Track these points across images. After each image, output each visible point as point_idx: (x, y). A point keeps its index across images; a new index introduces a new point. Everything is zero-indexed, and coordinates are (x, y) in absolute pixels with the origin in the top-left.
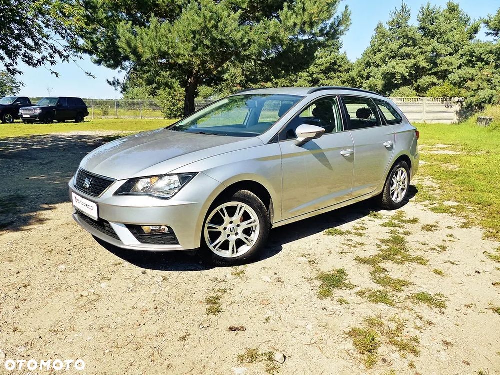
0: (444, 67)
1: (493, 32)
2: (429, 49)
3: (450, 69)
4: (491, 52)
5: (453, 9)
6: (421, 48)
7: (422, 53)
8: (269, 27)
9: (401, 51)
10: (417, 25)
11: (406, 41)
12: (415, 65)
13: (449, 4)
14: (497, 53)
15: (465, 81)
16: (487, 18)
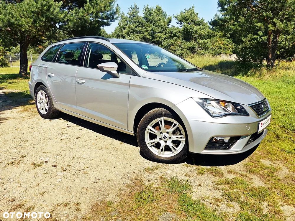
0: (158, 39)
1: (179, 23)
2: (150, 29)
3: (161, 40)
4: (179, 32)
5: (159, 9)
6: (146, 28)
7: (146, 31)
8: (79, 12)
9: (136, 29)
10: (143, 16)
11: (138, 24)
12: (144, 37)
13: (157, 6)
14: (182, 32)
15: (170, 46)
16: (176, 15)
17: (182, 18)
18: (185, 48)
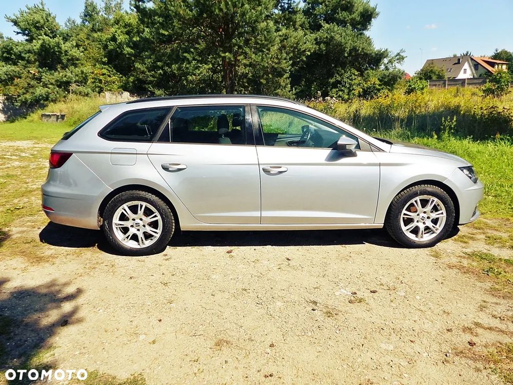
1: (23, 32)
4: (29, 52)
14: (35, 52)
15: (11, 79)
16: (13, 17)
17: (28, 24)
18: (52, 84)
